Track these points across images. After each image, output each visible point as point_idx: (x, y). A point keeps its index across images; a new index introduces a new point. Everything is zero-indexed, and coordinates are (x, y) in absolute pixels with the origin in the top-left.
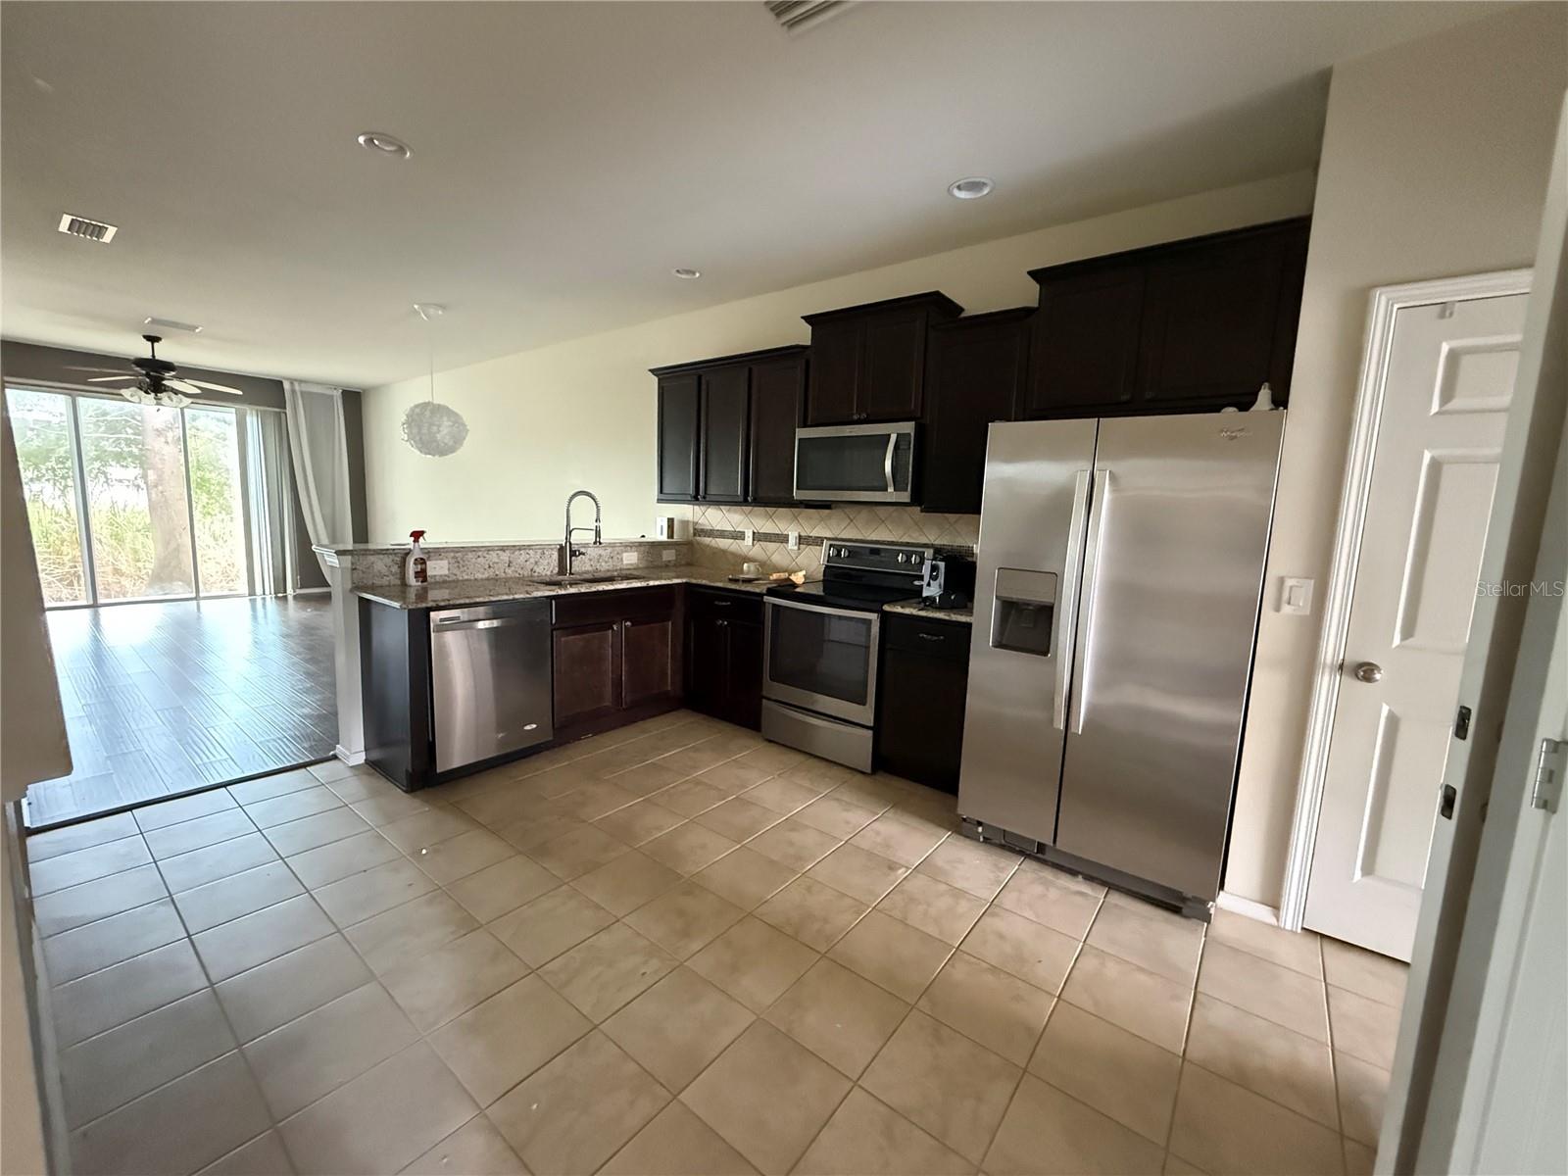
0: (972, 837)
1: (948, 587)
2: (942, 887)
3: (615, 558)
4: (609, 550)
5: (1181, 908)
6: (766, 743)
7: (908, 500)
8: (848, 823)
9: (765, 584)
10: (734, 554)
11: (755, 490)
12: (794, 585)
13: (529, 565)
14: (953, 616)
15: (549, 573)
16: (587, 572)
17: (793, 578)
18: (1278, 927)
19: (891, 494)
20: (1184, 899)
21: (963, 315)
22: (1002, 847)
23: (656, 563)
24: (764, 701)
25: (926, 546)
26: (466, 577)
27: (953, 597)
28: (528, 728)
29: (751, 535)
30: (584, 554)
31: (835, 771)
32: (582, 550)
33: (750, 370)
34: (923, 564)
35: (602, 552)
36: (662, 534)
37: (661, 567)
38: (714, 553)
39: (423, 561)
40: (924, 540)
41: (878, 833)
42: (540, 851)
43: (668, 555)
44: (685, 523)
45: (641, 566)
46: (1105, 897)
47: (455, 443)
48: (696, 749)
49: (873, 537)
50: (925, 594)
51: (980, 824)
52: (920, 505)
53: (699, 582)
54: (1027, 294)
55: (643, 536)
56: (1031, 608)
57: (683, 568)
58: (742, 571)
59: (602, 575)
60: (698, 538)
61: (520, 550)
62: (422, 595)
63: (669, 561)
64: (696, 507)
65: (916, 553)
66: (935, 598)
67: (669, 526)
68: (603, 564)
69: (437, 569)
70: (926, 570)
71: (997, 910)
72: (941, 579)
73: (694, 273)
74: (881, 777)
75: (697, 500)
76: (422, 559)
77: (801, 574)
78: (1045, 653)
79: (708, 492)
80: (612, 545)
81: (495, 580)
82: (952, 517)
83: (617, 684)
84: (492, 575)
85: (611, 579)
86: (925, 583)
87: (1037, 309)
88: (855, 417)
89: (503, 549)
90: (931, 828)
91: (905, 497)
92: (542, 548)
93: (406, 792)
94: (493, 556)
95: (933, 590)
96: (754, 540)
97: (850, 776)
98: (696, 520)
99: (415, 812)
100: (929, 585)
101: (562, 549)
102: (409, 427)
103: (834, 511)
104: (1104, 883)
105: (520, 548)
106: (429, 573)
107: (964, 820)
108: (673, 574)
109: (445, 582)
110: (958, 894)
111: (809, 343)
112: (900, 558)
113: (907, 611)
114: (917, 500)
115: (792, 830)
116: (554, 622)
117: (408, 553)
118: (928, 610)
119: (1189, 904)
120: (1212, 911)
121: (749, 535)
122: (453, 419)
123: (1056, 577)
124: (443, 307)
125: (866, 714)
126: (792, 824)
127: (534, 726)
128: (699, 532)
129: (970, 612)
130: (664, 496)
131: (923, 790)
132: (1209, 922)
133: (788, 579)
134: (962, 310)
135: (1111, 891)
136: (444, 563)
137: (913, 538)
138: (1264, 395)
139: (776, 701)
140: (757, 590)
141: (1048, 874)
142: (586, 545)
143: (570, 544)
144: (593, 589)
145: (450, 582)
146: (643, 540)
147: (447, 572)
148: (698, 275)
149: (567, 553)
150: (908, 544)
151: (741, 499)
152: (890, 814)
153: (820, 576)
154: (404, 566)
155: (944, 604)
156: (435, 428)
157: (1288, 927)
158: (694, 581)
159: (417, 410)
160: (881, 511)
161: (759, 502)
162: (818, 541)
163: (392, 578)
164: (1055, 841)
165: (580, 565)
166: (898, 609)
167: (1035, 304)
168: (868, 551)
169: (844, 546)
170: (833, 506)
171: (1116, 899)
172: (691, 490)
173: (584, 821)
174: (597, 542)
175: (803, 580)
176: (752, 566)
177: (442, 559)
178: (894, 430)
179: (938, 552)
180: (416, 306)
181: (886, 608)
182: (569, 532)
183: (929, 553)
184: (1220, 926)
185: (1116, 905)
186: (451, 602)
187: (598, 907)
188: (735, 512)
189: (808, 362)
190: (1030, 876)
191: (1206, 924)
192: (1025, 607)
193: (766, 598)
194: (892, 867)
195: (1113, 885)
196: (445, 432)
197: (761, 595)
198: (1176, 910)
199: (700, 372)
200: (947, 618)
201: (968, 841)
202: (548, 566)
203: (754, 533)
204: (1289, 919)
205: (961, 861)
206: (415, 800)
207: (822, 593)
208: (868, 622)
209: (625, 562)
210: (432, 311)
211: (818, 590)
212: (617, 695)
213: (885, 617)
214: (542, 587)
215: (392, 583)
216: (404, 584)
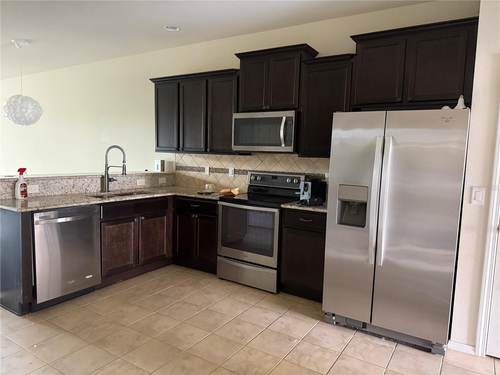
0: (329, 322)
1: (313, 195)
2: (317, 347)
3: (132, 183)
4: (129, 178)
5: (431, 350)
6: (220, 280)
7: (292, 151)
8: (267, 319)
9: (218, 195)
10: (199, 180)
11: (211, 146)
12: (233, 195)
13: (84, 188)
14: (316, 209)
15: (95, 191)
16: (117, 190)
17: (232, 191)
18: (475, 356)
19: (283, 148)
20: (432, 345)
21: (318, 56)
22: (345, 326)
23: (155, 185)
24: (218, 257)
25: (301, 174)
26: (49, 194)
27: (316, 200)
28: (88, 277)
29: (208, 169)
30: (116, 180)
31: (257, 293)
32: (114, 178)
33: (207, 81)
34: (300, 183)
35: (125, 179)
36: (158, 169)
37: (158, 187)
38: (188, 179)
39: (25, 185)
40: (300, 171)
41: (282, 323)
42: (102, 343)
43: (162, 180)
44: (171, 163)
45: (147, 187)
46: (395, 347)
47: (36, 118)
48: (182, 286)
49: (274, 170)
50: (301, 199)
51: (334, 315)
52: (298, 153)
53: (181, 194)
54: (350, 47)
55: (147, 170)
56: (356, 204)
57: (170, 188)
58: (205, 189)
59: (126, 192)
60: (178, 171)
61: (79, 178)
62: (25, 205)
63: (163, 184)
64: (177, 154)
65: (295, 177)
66: (307, 200)
67: (162, 165)
68: (126, 186)
69: (32, 189)
70: (302, 187)
71: (344, 356)
72: (310, 190)
73: (176, 28)
74: (282, 295)
75: (179, 150)
76: (25, 184)
77: (237, 189)
78: (363, 226)
79: (185, 147)
80: (131, 175)
81: (66, 195)
82: (314, 159)
83: (137, 251)
84: (64, 193)
85: (131, 194)
86: (301, 193)
87: (356, 55)
88: (264, 108)
89: (70, 178)
90: (309, 319)
91: (290, 149)
92: (92, 177)
93: (19, 315)
94: (64, 182)
95: (305, 196)
96: (209, 172)
97: (265, 295)
98: (177, 161)
99: (26, 326)
100: (303, 194)
101: (103, 178)
102: (9, 109)
103: (252, 156)
104: (395, 341)
105: (80, 177)
106: (28, 192)
107: (326, 314)
108: (165, 191)
109: (37, 197)
110: (325, 350)
111: (238, 68)
112: (288, 181)
113: (293, 207)
114: (297, 150)
115: (238, 324)
116: (102, 218)
117: (16, 181)
118: (303, 207)
119: (434, 347)
120: (445, 349)
121: (207, 169)
122: (34, 104)
123: (367, 189)
124: (29, 41)
125: (272, 261)
126: (237, 320)
127: (91, 276)
128: (178, 168)
129: (325, 207)
130: (159, 148)
131: (303, 301)
132: (444, 355)
133: (231, 192)
134: (317, 53)
135: (398, 344)
136: (37, 186)
137: (294, 170)
138: (461, 101)
139: (225, 257)
140: (214, 198)
141: (368, 338)
142: (116, 176)
143: (108, 174)
144: (124, 200)
145: (40, 197)
146: (146, 172)
147: (38, 192)
148: (178, 29)
149: (106, 180)
150: (291, 173)
151: (204, 150)
152: (288, 313)
153: (246, 191)
154: (14, 188)
155: (311, 204)
156: (24, 110)
157: (480, 355)
158: (178, 194)
159: (13, 99)
160: (278, 156)
161: (214, 151)
162: (245, 172)
163: (7, 195)
164: (371, 321)
165: (113, 186)
166: (289, 207)
167: (354, 52)
168: (271, 177)
169: (259, 175)
170: (252, 154)
171: (401, 347)
172: (175, 145)
173: (124, 326)
174: (124, 173)
175: (238, 193)
176: (210, 185)
177: (35, 184)
178: (284, 115)
179: (307, 177)
180: (12, 41)
181: (282, 206)
182: (107, 168)
183: (303, 178)
184: (449, 356)
185: (401, 351)
186: (46, 208)
187: (138, 368)
188: (199, 157)
189: (238, 78)
190: (359, 339)
191: (443, 356)
192: (353, 204)
193: (219, 203)
194: (291, 339)
195: (399, 341)
196: (30, 111)
197: (216, 201)
198: (429, 351)
199: (179, 81)
200: (313, 210)
201: (328, 325)
202: (96, 187)
203: (210, 168)
204: (480, 352)
205: (325, 335)
206: (25, 320)
207: (247, 199)
208: (273, 213)
209: (138, 185)
210: (22, 43)
211: (245, 198)
212: (137, 258)
213: (282, 211)
214: (94, 199)
215: (7, 198)
216: (14, 199)
